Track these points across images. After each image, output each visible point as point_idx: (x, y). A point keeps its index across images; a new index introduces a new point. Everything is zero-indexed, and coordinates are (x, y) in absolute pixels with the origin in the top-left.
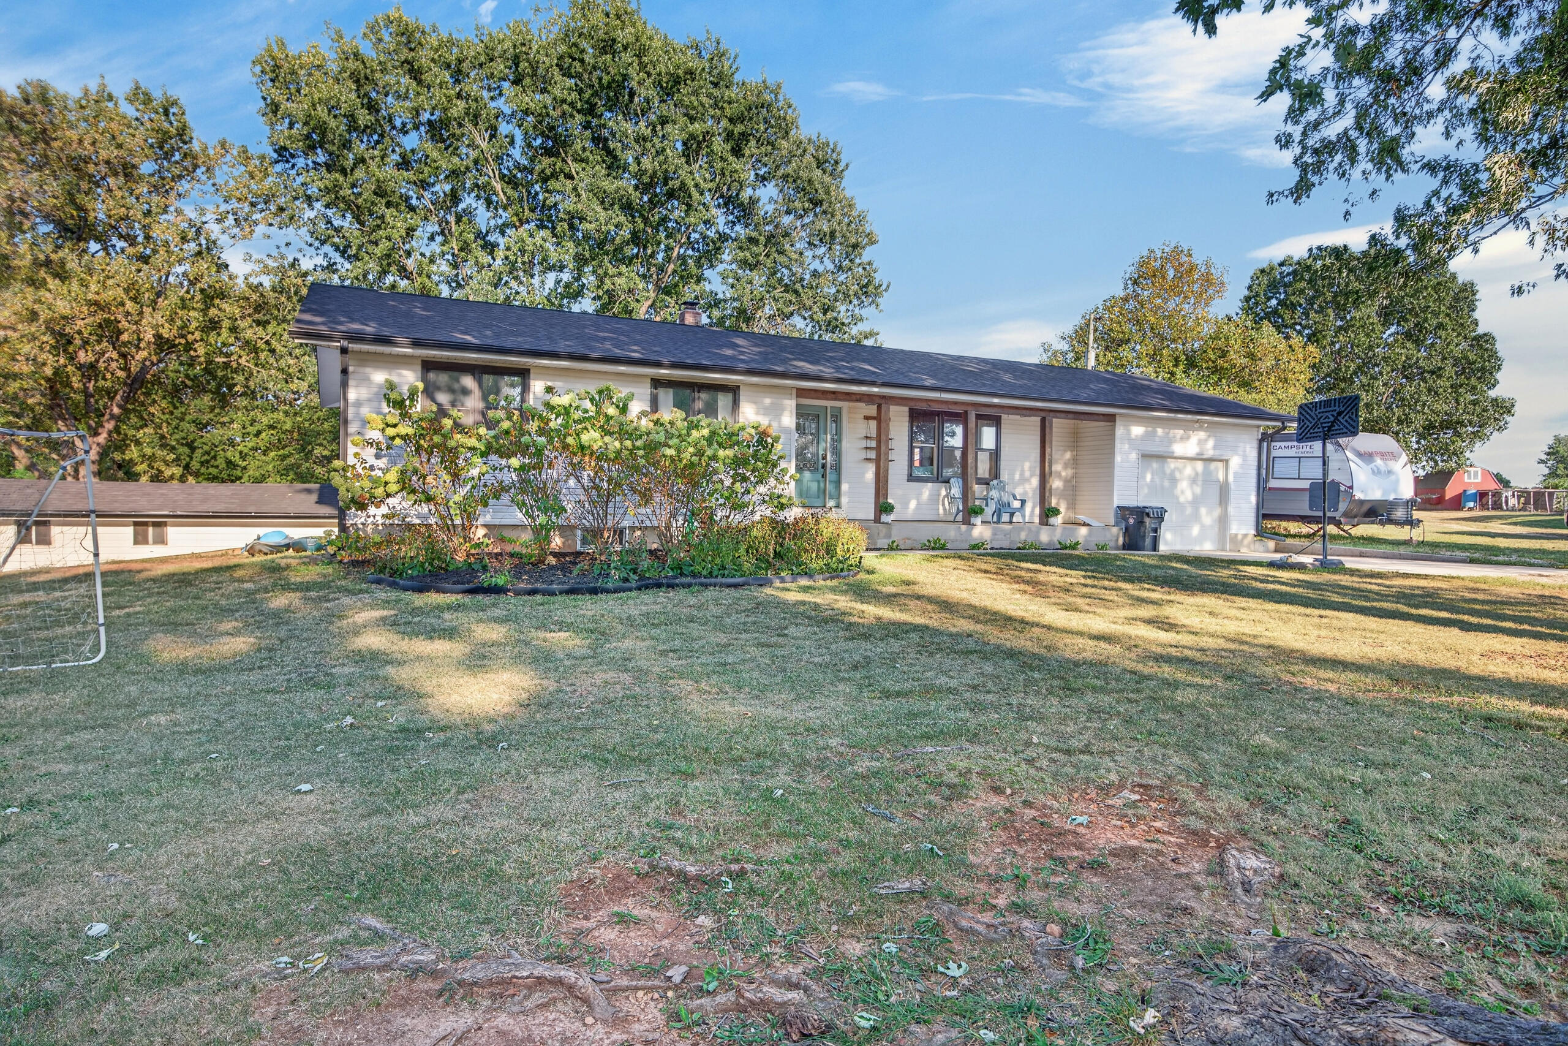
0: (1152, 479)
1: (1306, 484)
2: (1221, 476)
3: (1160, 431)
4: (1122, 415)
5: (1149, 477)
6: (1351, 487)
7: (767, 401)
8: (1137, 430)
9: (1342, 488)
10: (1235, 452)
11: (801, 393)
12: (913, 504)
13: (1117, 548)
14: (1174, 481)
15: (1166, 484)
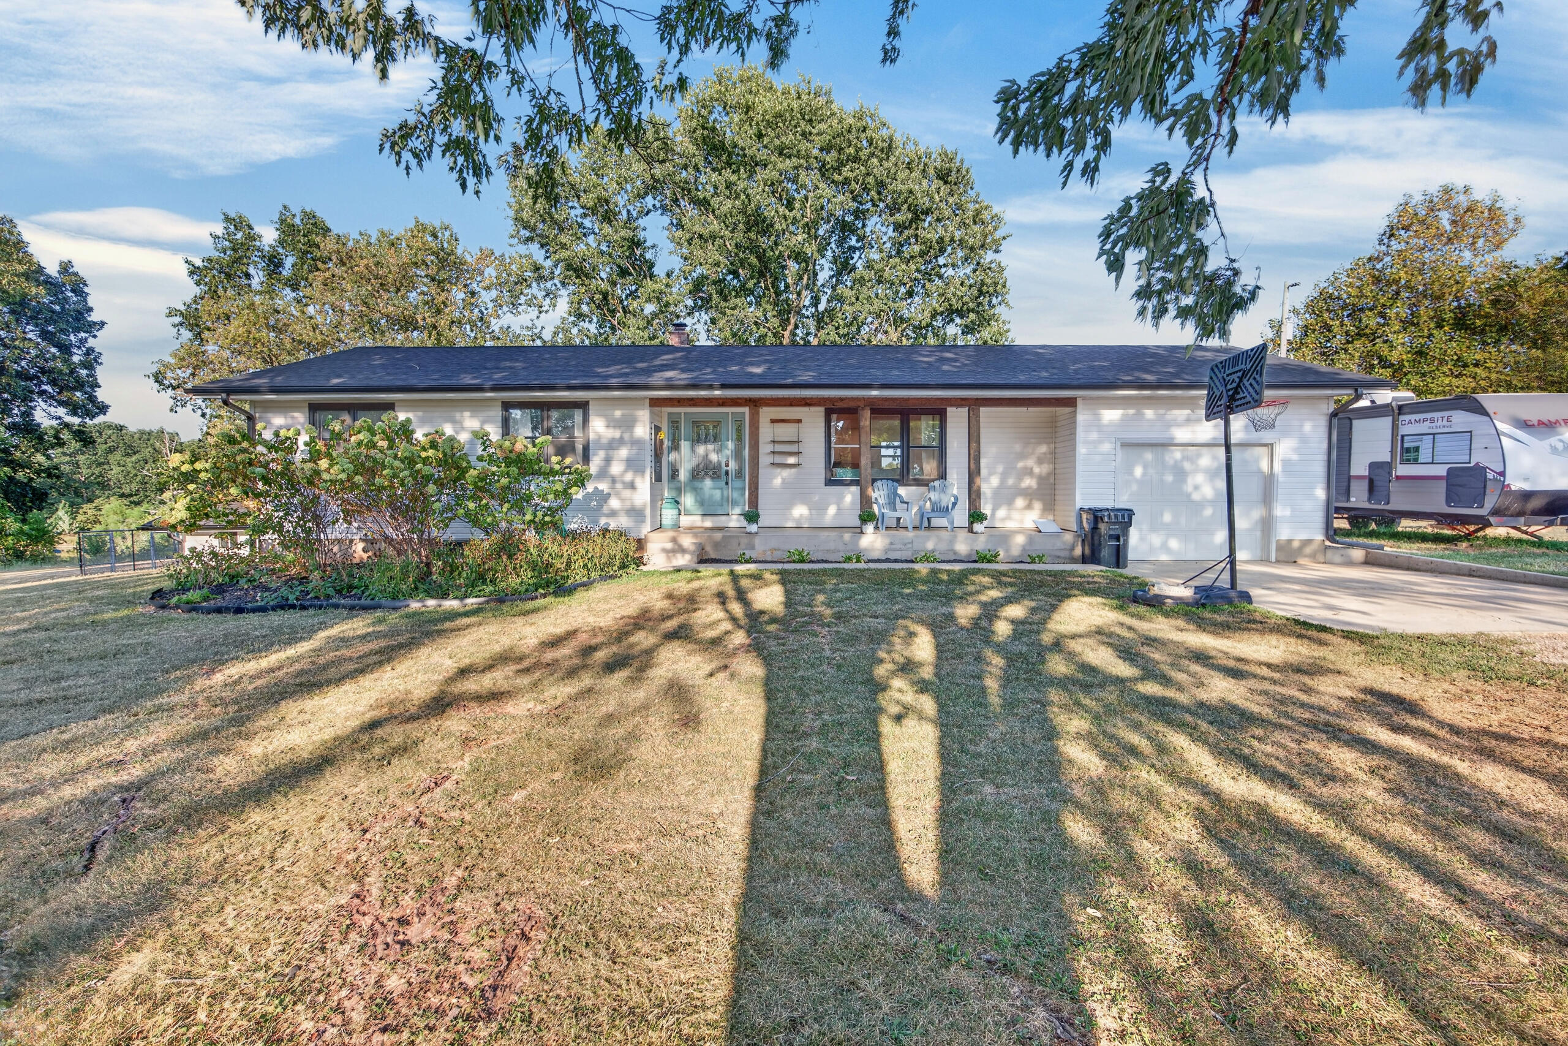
0: (1144, 474)
1: (1442, 470)
2: (1264, 466)
3: (1149, 413)
4: (1084, 398)
5: (1138, 471)
6: (1503, 474)
7: (618, 413)
8: (1111, 415)
9: (1490, 476)
10: (1286, 434)
11: (655, 402)
12: (832, 510)
13: (1073, 560)
14: (1181, 474)
15: (1169, 478)
